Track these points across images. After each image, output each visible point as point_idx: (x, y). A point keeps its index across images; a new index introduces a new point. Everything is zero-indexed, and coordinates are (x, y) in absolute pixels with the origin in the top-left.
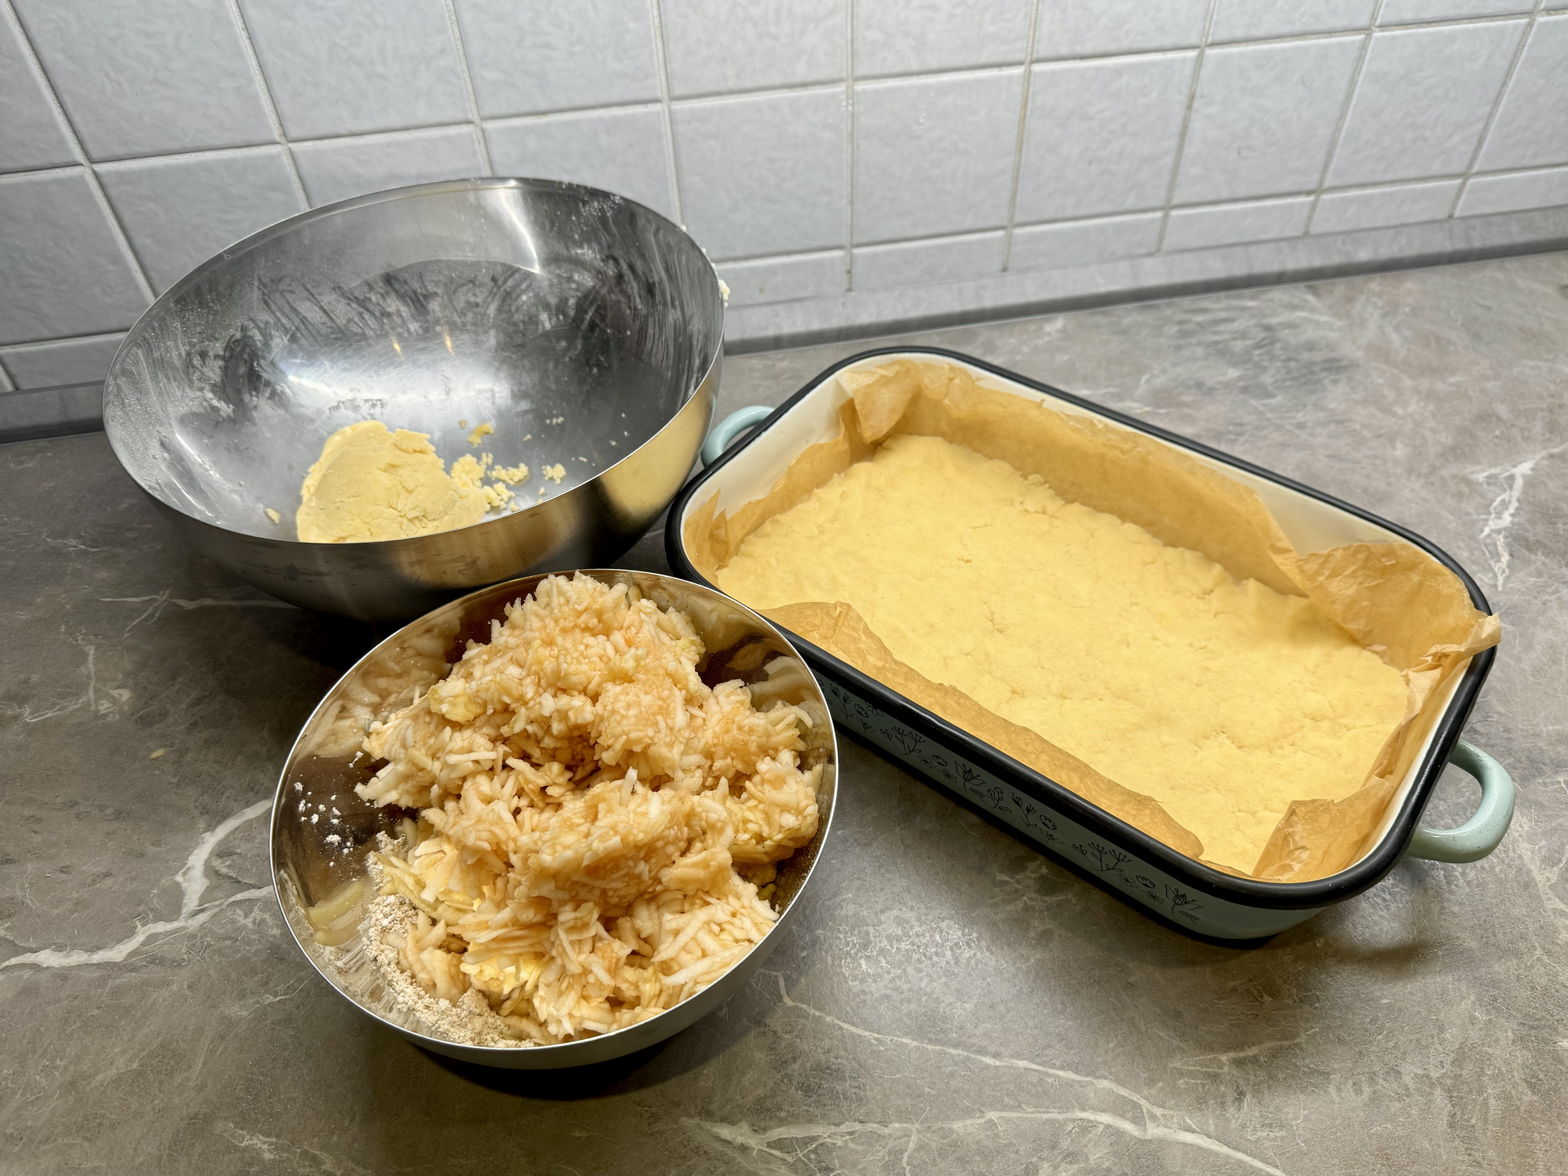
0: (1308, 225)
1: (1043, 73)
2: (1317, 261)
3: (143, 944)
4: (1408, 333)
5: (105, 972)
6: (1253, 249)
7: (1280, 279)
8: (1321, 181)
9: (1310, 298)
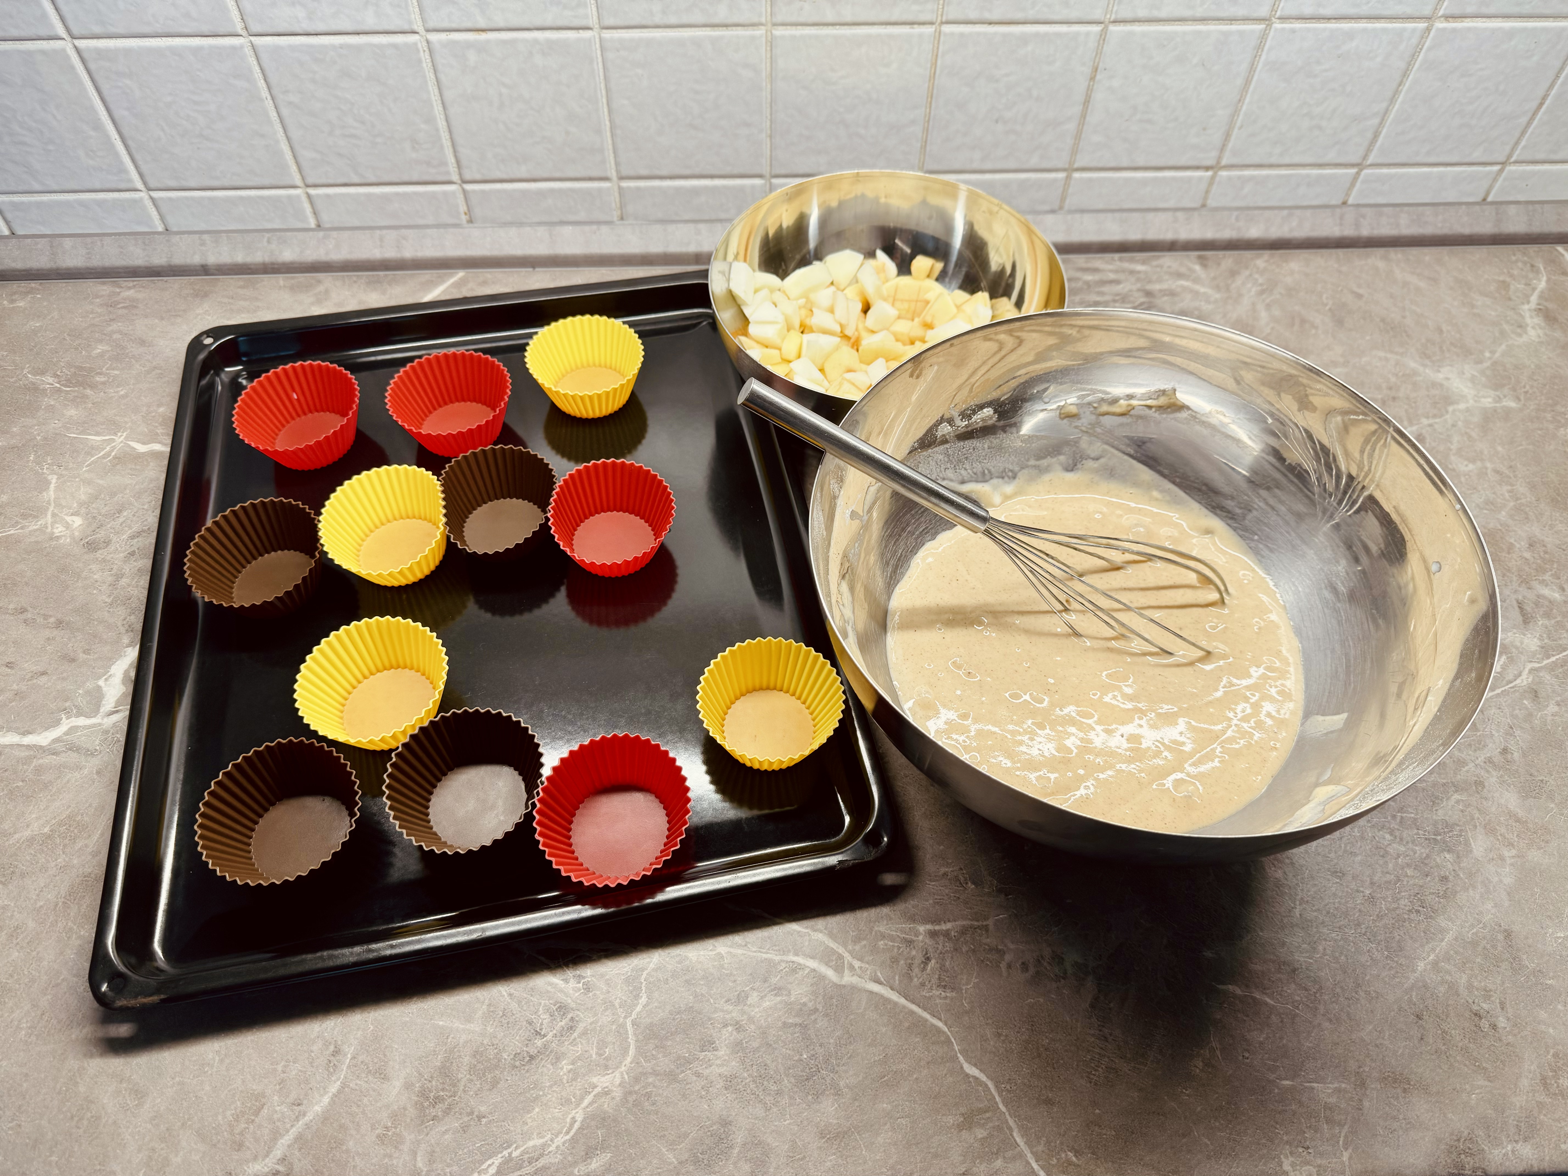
0: (1205, 198)
1: (952, 34)
2: (1209, 234)
3: (66, 733)
4: (1277, 312)
5: (32, 753)
6: (1150, 216)
7: (1172, 247)
8: (1219, 158)
9: (1197, 268)
